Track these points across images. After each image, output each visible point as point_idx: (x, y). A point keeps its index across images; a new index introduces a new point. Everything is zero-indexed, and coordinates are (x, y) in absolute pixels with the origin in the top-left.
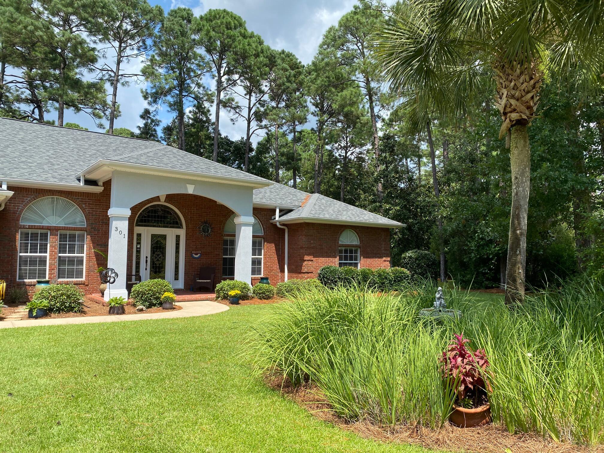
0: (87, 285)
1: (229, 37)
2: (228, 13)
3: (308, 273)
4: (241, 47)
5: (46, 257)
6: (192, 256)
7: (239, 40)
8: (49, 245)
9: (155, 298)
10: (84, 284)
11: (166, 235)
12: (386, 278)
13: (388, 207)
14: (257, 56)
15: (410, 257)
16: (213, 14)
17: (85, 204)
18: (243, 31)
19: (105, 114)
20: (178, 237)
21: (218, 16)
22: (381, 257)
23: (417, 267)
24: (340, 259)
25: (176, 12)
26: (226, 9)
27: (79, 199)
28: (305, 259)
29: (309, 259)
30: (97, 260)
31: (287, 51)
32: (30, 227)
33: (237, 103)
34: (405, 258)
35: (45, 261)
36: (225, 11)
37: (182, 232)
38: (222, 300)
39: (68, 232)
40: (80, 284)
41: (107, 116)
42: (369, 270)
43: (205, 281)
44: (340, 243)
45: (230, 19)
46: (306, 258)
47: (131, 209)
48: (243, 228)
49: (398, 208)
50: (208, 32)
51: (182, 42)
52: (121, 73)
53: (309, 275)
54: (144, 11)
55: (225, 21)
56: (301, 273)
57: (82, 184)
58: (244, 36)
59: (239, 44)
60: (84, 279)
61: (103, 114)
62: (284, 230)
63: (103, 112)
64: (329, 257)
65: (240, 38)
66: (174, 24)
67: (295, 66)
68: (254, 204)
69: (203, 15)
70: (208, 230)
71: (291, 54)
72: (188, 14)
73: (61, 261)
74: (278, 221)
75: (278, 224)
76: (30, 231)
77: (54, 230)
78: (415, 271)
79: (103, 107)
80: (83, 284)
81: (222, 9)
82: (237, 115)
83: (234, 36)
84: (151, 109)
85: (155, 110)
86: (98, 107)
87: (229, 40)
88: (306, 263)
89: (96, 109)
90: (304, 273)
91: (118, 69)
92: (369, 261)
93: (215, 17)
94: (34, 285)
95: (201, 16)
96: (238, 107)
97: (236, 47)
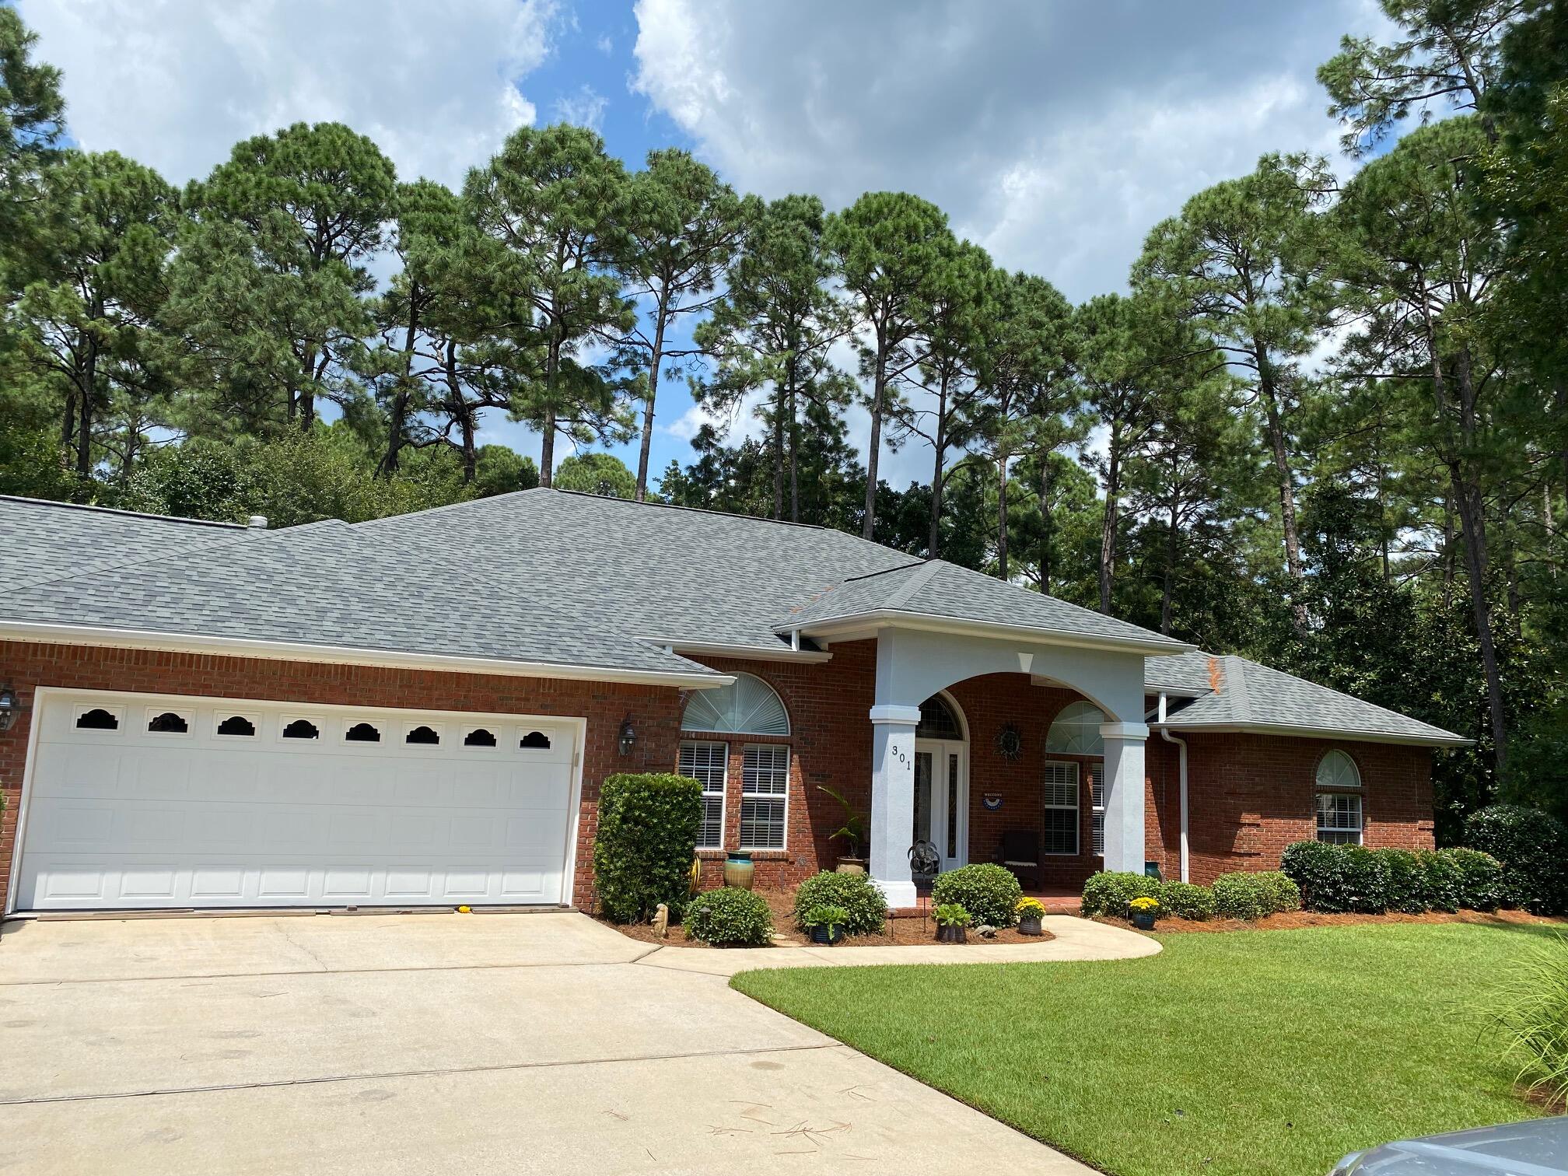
0: (792, 863)
1: (916, 260)
2: (909, 202)
3: (1250, 855)
4: (943, 283)
5: (720, 799)
6: (984, 804)
7: (938, 266)
8: (726, 774)
9: (997, 908)
10: (787, 860)
11: (930, 755)
12: (1446, 876)
13: (1346, 671)
14: (978, 300)
15: (1496, 825)
16: (875, 206)
17: (791, 687)
18: (945, 244)
19: (602, 433)
20: (954, 758)
21: (886, 210)
22: (1414, 820)
23: (1517, 848)
24: (1320, 823)
25: (784, 206)
26: (907, 193)
27: (779, 676)
28: (1243, 821)
29: (1251, 821)
30: (809, 809)
31: (1029, 273)
32: (700, 737)
33: (904, 401)
34: (1477, 825)
35: (719, 808)
36: (902, 196)
37: (961, 749)
38: (1106, 915)
39: (759, 747)
40: (779, 860)
41: (605, 436)
42: (1404, 854)
43: (1026, 864)
44: (1318, 782)
45: (914, 216)
46: (1246, 818)
47: (922, 708)
48: (1126, 749)
49: (1372, 676)
50: (865, 250)
51: (806, 275)
52: (665, 348)
53: (1253, 859)
54: (727, 210)
55: (903, 224)
56: (1229, 854)
57: (794, 647)
58: (948, 254)
59: (940, 274)
60: (784, 849)
61: (595, 433)
62: (1177, 746)
63: (598, 429)
64: (1294, 818)
65: (941, 260)
66: (785, 235)
67: (1056, 310)
68: (1146, 689)
69: (851, 209)
70: (1015, 745)
71: (1041, 282)
72: (814, 208)
73: (747, 808)
74: (1163, 726)
75: (1165, 733)
76: (696, 744)
77: (735, 742)
78: (1511, 860)
79: (599, 417)
80: (784, 859)
81: (896, 191)
82: (906, 430)
83: (927, 256)
84: (715, 424)
85: (723, 427)
86: (587, 417)
87: (915, 268)
88: (1245, 830)
89: (583, 421)
90: (1240, 855)
91: (660, 340)
92: (1385, 828)
93: (879, 212)
94: (723, 860)
95: (847, 211)
96: (907, 410)
97: (931, 284)
